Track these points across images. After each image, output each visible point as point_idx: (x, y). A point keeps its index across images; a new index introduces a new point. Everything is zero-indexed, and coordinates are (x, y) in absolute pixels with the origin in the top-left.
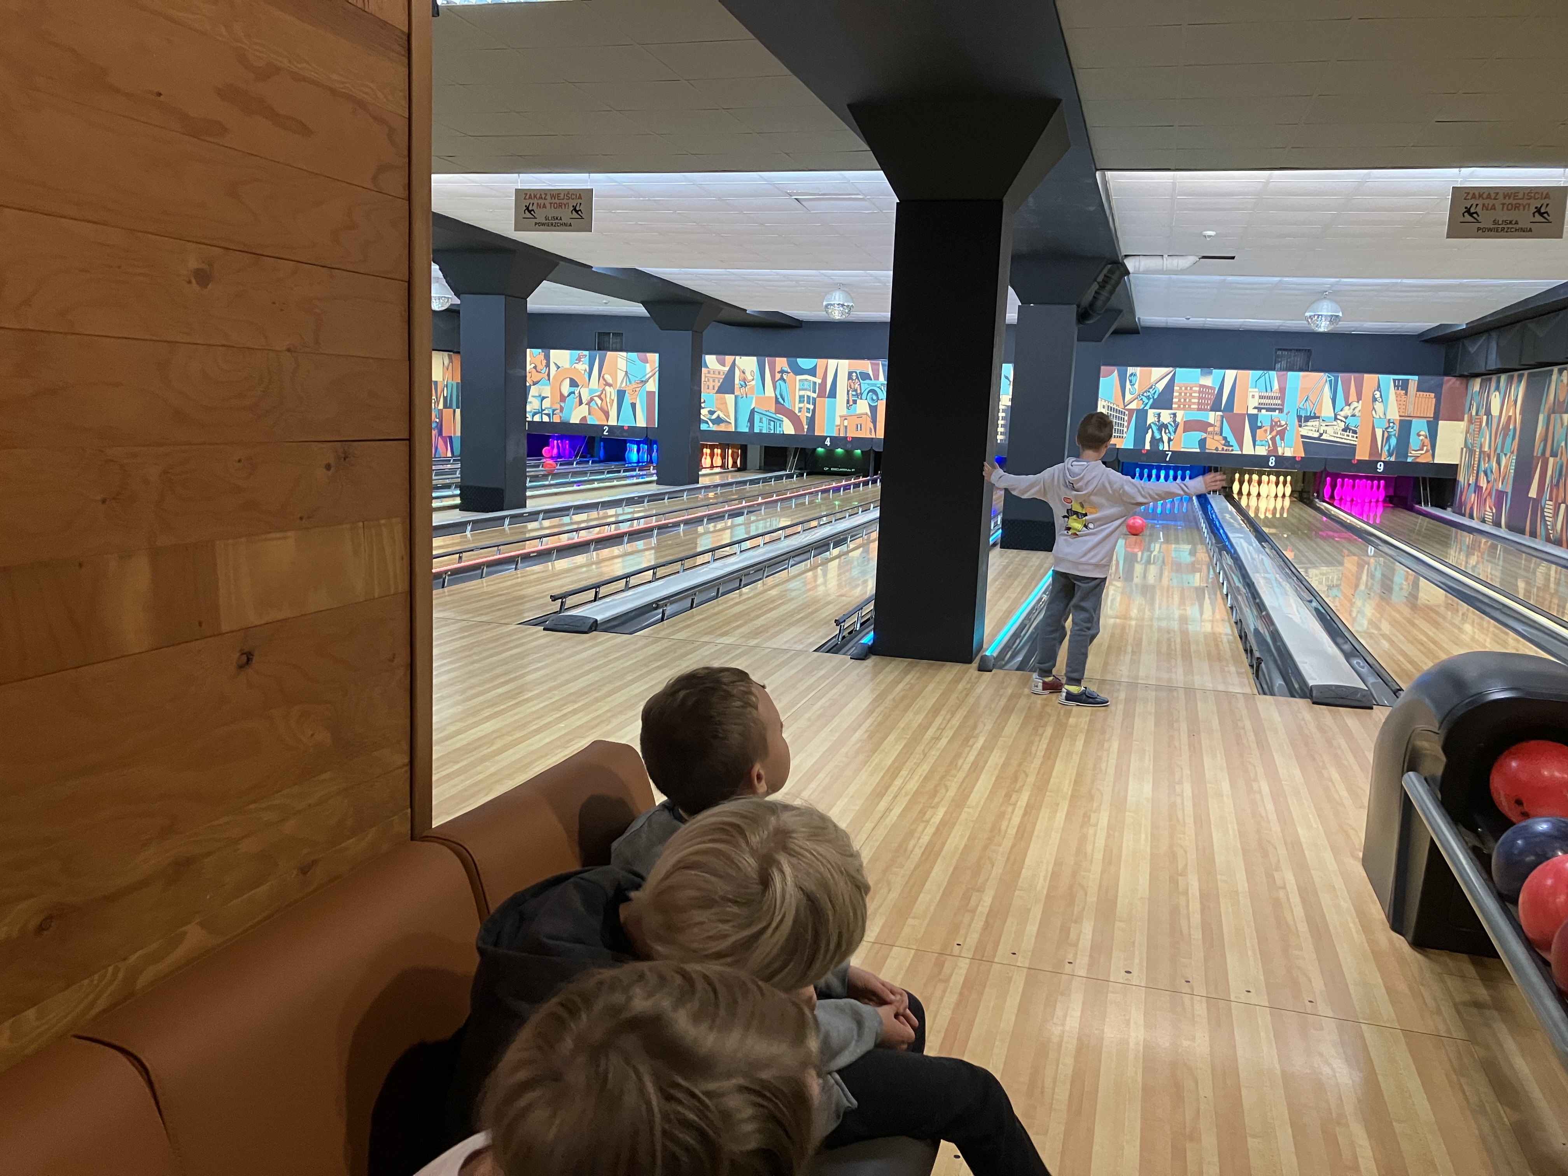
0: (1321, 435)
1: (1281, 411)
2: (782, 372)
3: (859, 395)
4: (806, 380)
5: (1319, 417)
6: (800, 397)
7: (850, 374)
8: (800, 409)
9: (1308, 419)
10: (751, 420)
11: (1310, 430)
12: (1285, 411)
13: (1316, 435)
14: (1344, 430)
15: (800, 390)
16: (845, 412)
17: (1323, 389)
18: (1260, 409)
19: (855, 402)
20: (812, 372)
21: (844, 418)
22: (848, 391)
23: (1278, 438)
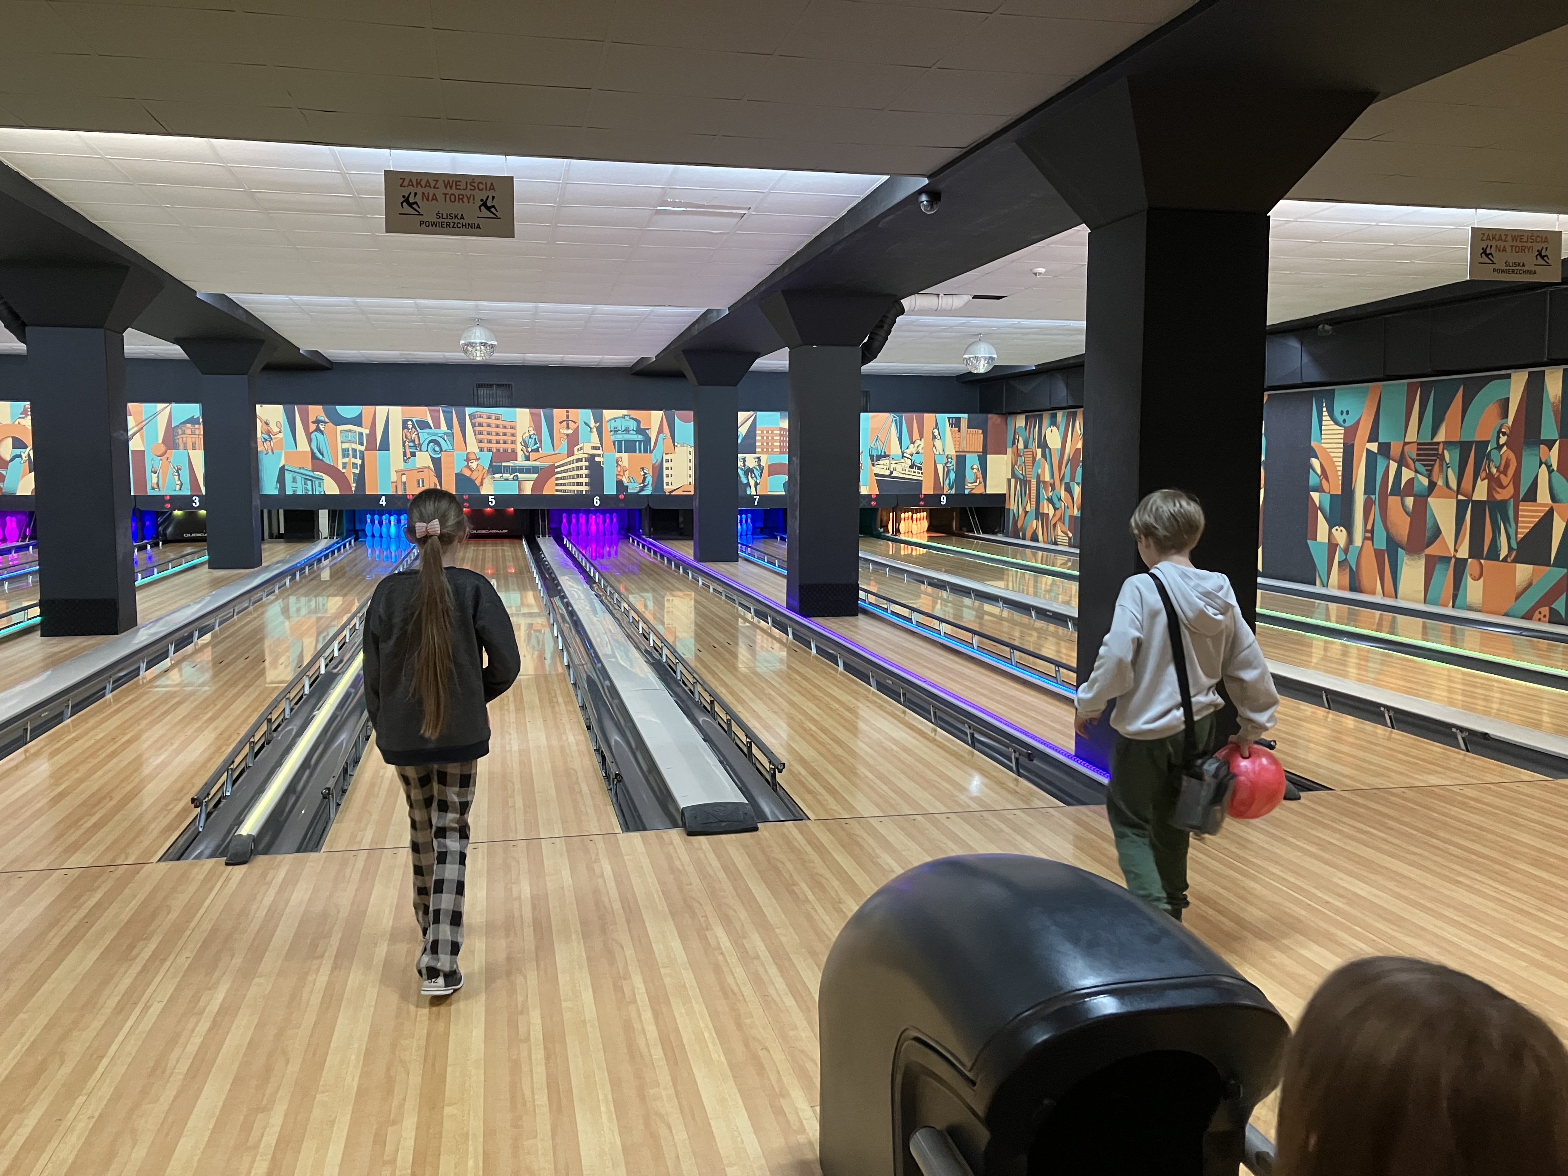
0: (892, 472)
2: (317, 422)
3: (418, 446)
4: (350, 431)
5: (888, 456)
6: (344, 450)
7: (405, 423)
8: (345, 465)
9: (879, 457)
10: (282, 481)
11: (882, 468)
13: (887, 473)
14: (911, 467)
15: (342, 442)
16: (401, 466)
17: (890, 428)
19: (413, 454)
20: (357, 421)
22: (404, 443)
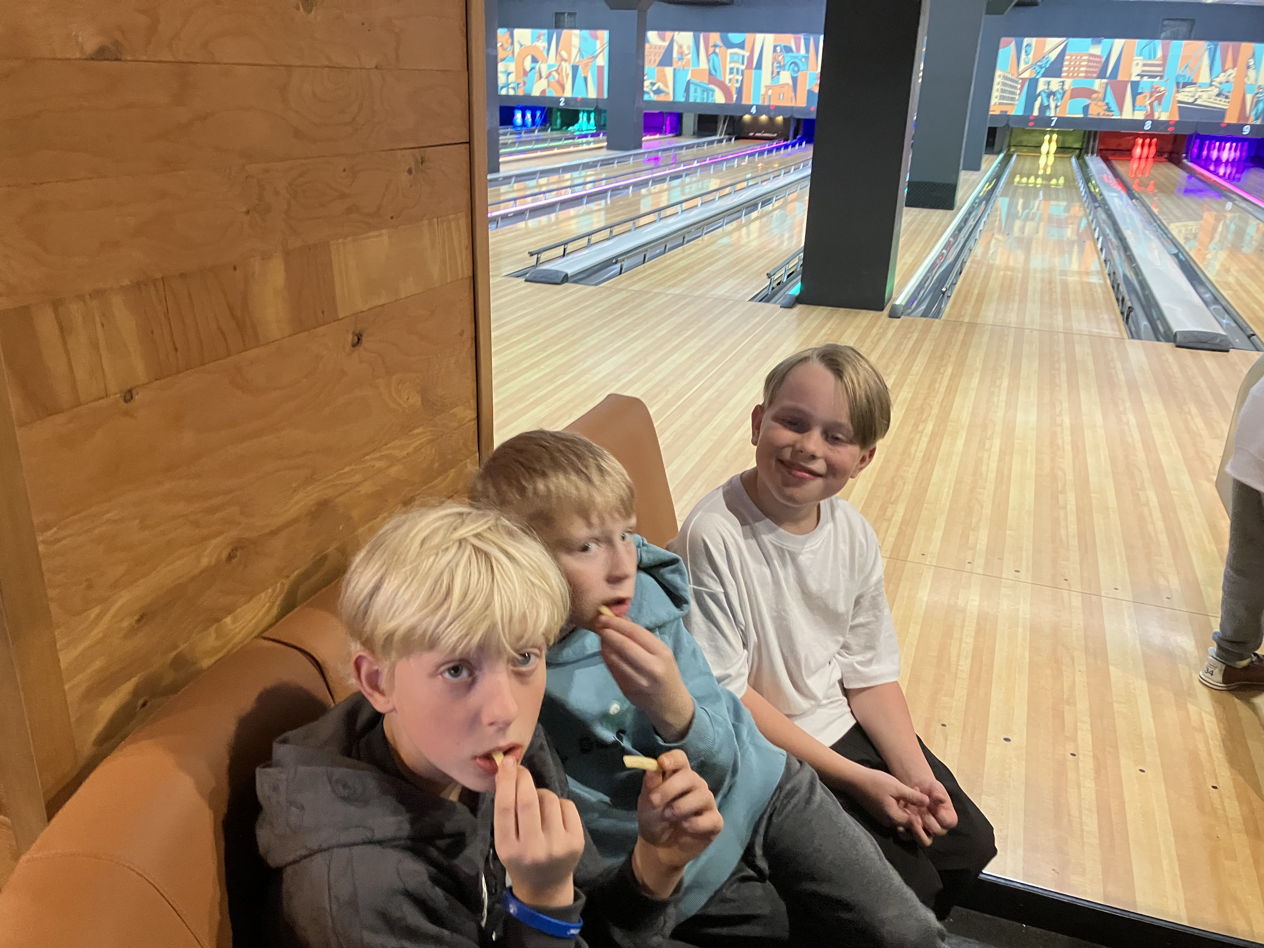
0: (1196, 100)
1: (1162, 77)
2: (715, 46)
3: (782, 67)
4: (736, 54)
5: (1195, 84)
6: (732, 69)
7: (775, 47)
8: (730, 80)
9: (1185, 85)
10: (687, 90)
11: (1186, 96)
12: (1165, 78)
13: (1191, 100)
14: (1218, 95)
15: (730, 62)
16: (769, 82)
17: (1202, 56)
18: (1142, 76)
19: (778, 73)
20: (741, 46)
21: (768, 88)
22: (773, 64)
23: (1156, 103)
